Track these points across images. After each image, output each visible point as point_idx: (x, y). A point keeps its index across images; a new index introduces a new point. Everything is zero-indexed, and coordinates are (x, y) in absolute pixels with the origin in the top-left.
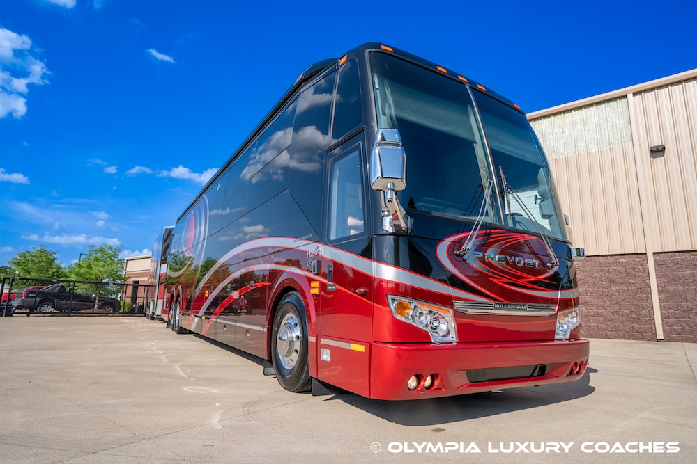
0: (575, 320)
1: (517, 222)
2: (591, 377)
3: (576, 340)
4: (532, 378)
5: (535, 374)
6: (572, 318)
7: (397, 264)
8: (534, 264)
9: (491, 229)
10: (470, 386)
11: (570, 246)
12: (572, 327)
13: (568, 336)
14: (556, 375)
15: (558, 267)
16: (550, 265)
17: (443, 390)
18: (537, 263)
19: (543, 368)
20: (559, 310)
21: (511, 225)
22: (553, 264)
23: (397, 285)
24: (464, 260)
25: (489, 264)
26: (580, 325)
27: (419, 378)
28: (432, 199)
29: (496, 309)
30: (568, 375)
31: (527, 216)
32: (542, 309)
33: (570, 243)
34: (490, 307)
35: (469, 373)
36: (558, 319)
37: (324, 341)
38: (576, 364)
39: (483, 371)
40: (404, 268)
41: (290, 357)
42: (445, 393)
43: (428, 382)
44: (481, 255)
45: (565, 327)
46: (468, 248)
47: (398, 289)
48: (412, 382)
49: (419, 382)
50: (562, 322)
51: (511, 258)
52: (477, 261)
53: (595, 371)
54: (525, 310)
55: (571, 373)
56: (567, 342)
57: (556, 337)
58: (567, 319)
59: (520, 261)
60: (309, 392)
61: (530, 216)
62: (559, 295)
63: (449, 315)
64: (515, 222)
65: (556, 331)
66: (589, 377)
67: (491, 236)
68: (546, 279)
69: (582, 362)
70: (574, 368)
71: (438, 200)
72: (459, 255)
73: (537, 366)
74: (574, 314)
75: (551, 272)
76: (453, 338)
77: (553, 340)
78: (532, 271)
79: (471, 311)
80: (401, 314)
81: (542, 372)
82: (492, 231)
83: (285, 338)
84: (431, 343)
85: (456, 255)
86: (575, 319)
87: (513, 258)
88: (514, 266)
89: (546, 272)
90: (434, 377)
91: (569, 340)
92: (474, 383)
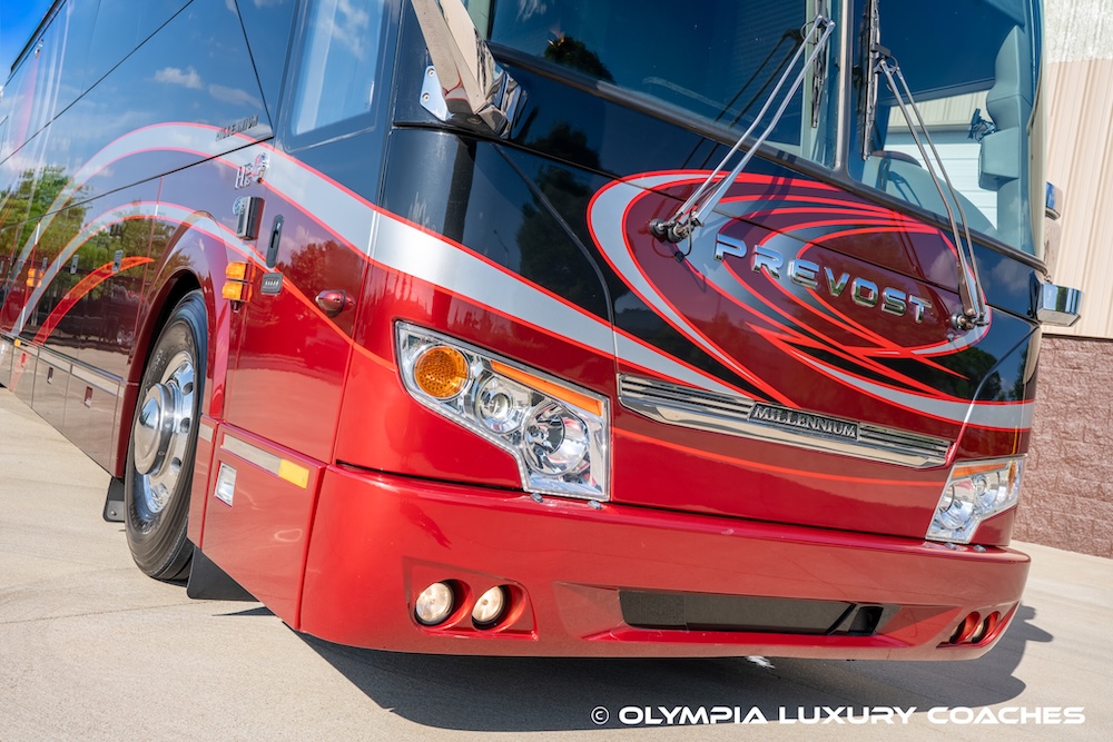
0: (1003, 491)
1: (895, 177)
2: (1027, 651)
3: (991, 548)
4: (830, 638)
5: (846, 626)
6: (995, 487)
7: (454, 230)
8: (910, 307)
9: (790, 176)
10: (626, 637)
11: (1041, 279)
12: (989, 512)
13: (968, 536)
14: (909, 640)
15: (984, 330)
16: (960, 320)
17: (535, 636)
18: (919, 309)
19: (872, 614)
20: (957, 457)
21: (870, 177)
22: (969, 318)
23: (442, 298)
24: (680, 256)
25: (759, 281)
26: (1014, 509)
27: (460, 594)
28: (674, 87)
29: (753, 419)
30: (943, 645)
31: (925, 167)
32: (907, 446)
33: (1043, 271)
34: (737, 412)
35: (629, 598)
36: (949, 482)
37: (231, 444)
38: (975, 617)
39: (679, 598)
40: (477, 249)
41: (160, 479)
42: (536, 646)
43: (488, 604)
44: (741, 251)
45: (967, 508)
46: (696, 215)
47: (442, 310)
48: (434, 601)
49: (456, 605)
50: (960, 492)
51: (837, 277)
52: (723, 268)
53: (1044, 637)
54: (851, 440)
55: (956, 640)
56: (962, 551)
57: (933, 532)
58: (976, 485)
59: (864, 292)
60: (182, 582)
61: (934, 163)
62: (969, 413)
63: (596, 415)
64: (885, 174)
65: (937, 515)
66: (1020, 652)
67: (788, 198)
68: (938, 359)
69: (996, 614)
70: (968, 626)
71: (695, 95)
72: (663, 237)
73: (853, 606)
74: (1005, 475)
75: (960, 342)
76: (597, 488)
77: (921, 540)
78: (900, 327)
79: (670, 414)
80: (430, 388)
81: (867, 623)
82: (795, 182)
83: (153, 420)
84: (520, 491)
85: (654, 233)
86: (1003, 489)
87: (844, 279)
88: (844, 301)
89: (941, 340)
90: (510, 596)
91: (971, 546)
92: (641, 629)
